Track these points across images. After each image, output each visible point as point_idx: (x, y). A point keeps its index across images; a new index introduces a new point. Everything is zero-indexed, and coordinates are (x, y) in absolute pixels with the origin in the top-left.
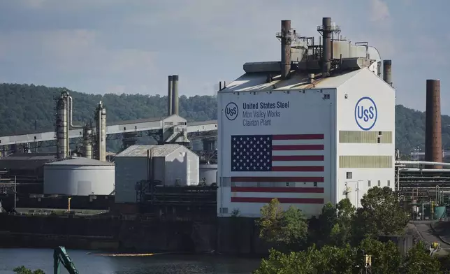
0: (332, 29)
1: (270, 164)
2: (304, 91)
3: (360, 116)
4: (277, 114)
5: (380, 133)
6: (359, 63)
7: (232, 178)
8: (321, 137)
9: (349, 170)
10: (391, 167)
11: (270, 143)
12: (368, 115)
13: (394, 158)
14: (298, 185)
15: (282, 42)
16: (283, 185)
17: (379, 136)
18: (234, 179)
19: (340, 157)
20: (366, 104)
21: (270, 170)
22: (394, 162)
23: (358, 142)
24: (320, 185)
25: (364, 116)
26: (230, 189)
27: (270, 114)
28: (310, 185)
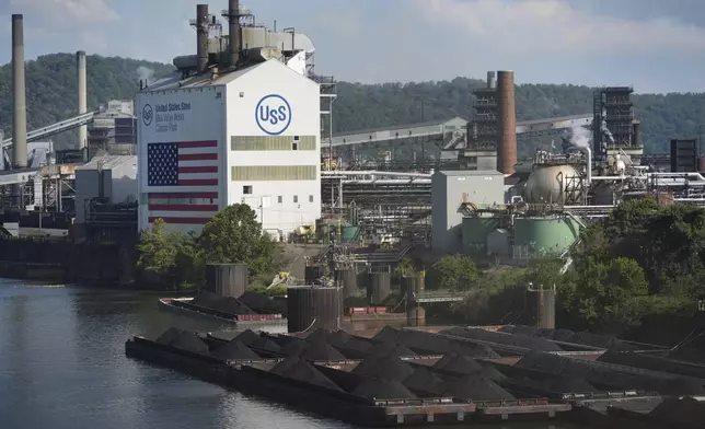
0: (240, 13)
1: (176, 177)
2: (201, 88)
3: (265, 117)
4: (181, 118)
5: (296, 138)
6: (263, 54)
7: (149, 194)
8: (213, 143)
9: (247, 183)
10: (314, 178)
11: (176, 151)
12: (277, 116)
13: (318, 168)
14: (199, 202)
15: (198, 31)
16: (187, 201)
17: (295, 142)
18: (150, 195)
19: (233, 168)
20: (274, 104)
21: (177, 184)
22: (319, 172)
23: (260, 149)
24: (215, 202)
25: (270, 117)
26: (147, 206)
27: (177, 117)
28: (207, 202)
